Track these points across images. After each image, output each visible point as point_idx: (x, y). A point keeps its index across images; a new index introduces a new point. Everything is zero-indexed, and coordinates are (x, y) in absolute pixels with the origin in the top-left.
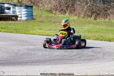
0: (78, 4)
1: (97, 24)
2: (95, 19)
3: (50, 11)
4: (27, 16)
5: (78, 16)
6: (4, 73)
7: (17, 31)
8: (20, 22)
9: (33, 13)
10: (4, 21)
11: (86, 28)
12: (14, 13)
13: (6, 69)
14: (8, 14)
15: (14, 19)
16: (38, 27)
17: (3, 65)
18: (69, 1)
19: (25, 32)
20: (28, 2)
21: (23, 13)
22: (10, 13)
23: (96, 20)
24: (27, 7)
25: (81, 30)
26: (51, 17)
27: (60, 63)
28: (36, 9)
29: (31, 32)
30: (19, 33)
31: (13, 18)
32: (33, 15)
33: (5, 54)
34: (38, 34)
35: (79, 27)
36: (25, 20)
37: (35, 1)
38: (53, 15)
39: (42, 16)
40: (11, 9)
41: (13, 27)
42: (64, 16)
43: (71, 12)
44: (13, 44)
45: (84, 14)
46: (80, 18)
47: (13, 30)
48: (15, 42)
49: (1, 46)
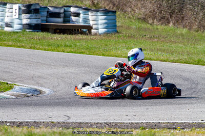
0: (189, 8)
3: (144, 20)
4: (106, 26)
5: (188, 27)
6: (69, 118)
7: (90, 51)
8: (95, 37)
9: (116, 22)
10: (70, 34)
11: (200, 47)
12: (86, 21)
13: (72, 112)
14: (76, 24)
15: (85, 32)
16: (124, 45)
17: (67, 106)
18: (175, 5)
19: (104, 53)
20: (108, 5)
21: (100, 22)
22: (79, 21)
24: (106, 12)
25: (193, 51)
26: (145, 29)
27: (160, 103)
28: (121, 16)
29: (113, 52)
30: (93, 54)
31: (84, 30)
32: (116, 25)
33: (71, 88)
34: (124, 55)
35: (191, 46)
36: (104, 33)
37: (119, 3)
38: (149, 25)
39: (131, 28)
40: (81, 15)
41: (84, 44)
42: (166, 27)
43: (177, 22)
44: (84, 72)
45: (198, 26)
46: (192, 31)
47: (84, 48)
48: (87, 69)
49: (65, 75)
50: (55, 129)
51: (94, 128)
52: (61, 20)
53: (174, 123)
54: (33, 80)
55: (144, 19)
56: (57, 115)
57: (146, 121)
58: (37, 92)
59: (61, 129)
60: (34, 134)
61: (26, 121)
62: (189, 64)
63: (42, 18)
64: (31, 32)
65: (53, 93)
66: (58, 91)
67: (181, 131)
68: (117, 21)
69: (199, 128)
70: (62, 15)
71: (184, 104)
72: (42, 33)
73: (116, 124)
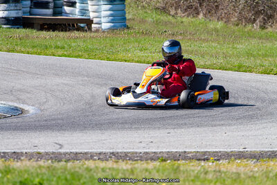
1: (268, 38)
2: (263, 27)
3: (164, 10)
4: (112, 20)
5: (224, 20)
6: (61, 146)
7: (90, 54)
8: (96, 34)
9: (125, 13)
10: (62, 31)
11: (242, 46)
12: (85, 13)
13: (66, 139)
14: (71, 17)
15: (83, 27)
16: (136, 44)
17: (59, 130)
19: (109, 56)
21: (104, 13)
22: (74, 13)
23: (265, 31)
25: (231, 52)
26: (166, 22)
27: (185, 124)
28: (132, 5)
29: (121, 56)
30: (95, 59)
31: (82, 25)
32: (125, 18)
33: (64, 104)
34: (136, 59)
35: (228, 46)
36: (109, 29)
38: (170, 18)
39: (146, 21)
40: (78, 5)
41: (81, 44)
42: (192, 20)
43: (209, 12)
44: (81, 82)
45: (238, 17)
46: (230, 25)
47: (81, 51)
48: (86, 78)
49: (55, 87)
50: (41, 163)
51: (95, 160)
52: (50, 11)
53: (205, 152)
54: (12, 94)
55: (164, 8)
56: (45, 142)
57: (167, 150)
58: (18, 112)
59: (50, 161)
60: (13, 169)
61: (3, 151)
62: (226, 70)
63: (25, 9)
64: (9, 28)
65: (39, 112)
66: (46, 110)
67: (214, 164)
68: (127, 12)
69: (239, 158)
70: (51, 5)
71: (219, 125)
72: (24, 30)
73: (126, 154)
